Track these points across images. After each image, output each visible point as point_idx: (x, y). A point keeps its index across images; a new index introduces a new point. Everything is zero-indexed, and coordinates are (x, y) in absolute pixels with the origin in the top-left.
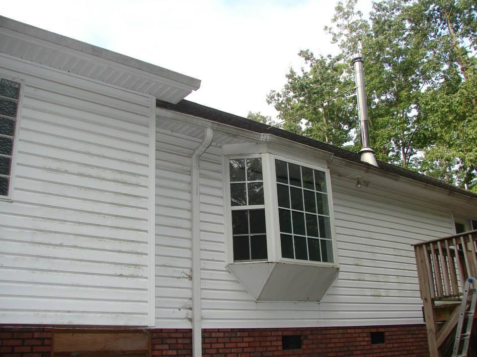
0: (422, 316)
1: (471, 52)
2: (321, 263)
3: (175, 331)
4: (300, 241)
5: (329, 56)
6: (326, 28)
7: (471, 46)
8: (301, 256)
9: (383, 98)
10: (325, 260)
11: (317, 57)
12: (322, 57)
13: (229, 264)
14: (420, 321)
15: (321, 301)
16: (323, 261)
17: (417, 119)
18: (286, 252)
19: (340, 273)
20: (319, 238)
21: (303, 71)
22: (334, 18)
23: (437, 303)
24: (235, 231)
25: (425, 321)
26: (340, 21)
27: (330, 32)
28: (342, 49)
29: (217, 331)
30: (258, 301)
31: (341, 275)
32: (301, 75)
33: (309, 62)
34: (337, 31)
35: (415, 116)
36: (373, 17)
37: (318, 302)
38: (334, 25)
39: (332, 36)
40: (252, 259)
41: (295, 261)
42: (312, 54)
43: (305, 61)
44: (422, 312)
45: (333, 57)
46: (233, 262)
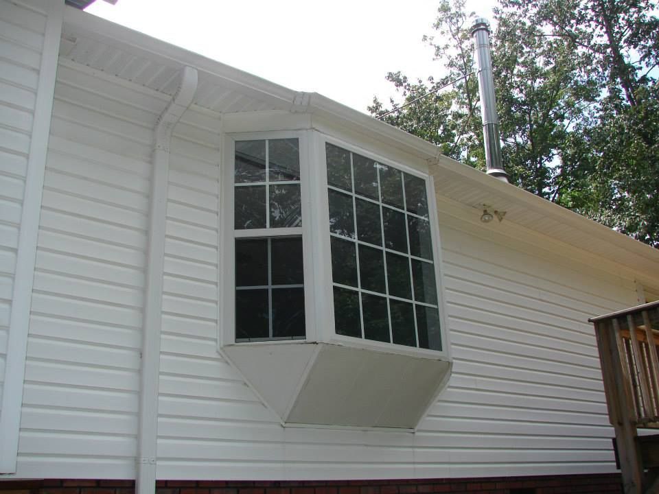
0: (614, 459)
1: (641, 68)
2: (417, 351)
3: (94, 485)
4: (375, 306)
5: (431, 79)
6: (425, 38)
7: (640, 61)
8: (376, 333)
9: (511, 140)
10: (424, 344)
11: (413, 81)
12: (420, 82)
13: (225, 346)
14: (611, 468)
15: (417, 428)
16: (421, 347)
17: (561, 171)
18: (345, 323)
19: (453, 375)
20: (414, 302)
21: (392, 101)
22: (436, 23)
23: (642, 432)
24: (240, 279)
25: (618, 467)
26: (445, 26)
27: (431, 44)
28: (450, 69)
29: (194, 485)
30: (287, 425)
31: (454, 379)
32: (390, 108)
33: (401, 89)
34: (441, 41)
35: (559, 167)
36: (498, 16)
37: (412, 431)
38: (437, 33)
39: (434, 50)
40: (274, 336)
41: (362, 342)
42: (405, 78)
43: (395, 88)
44: (613, 452)
45: (437, 80)
46: (233, 343)
